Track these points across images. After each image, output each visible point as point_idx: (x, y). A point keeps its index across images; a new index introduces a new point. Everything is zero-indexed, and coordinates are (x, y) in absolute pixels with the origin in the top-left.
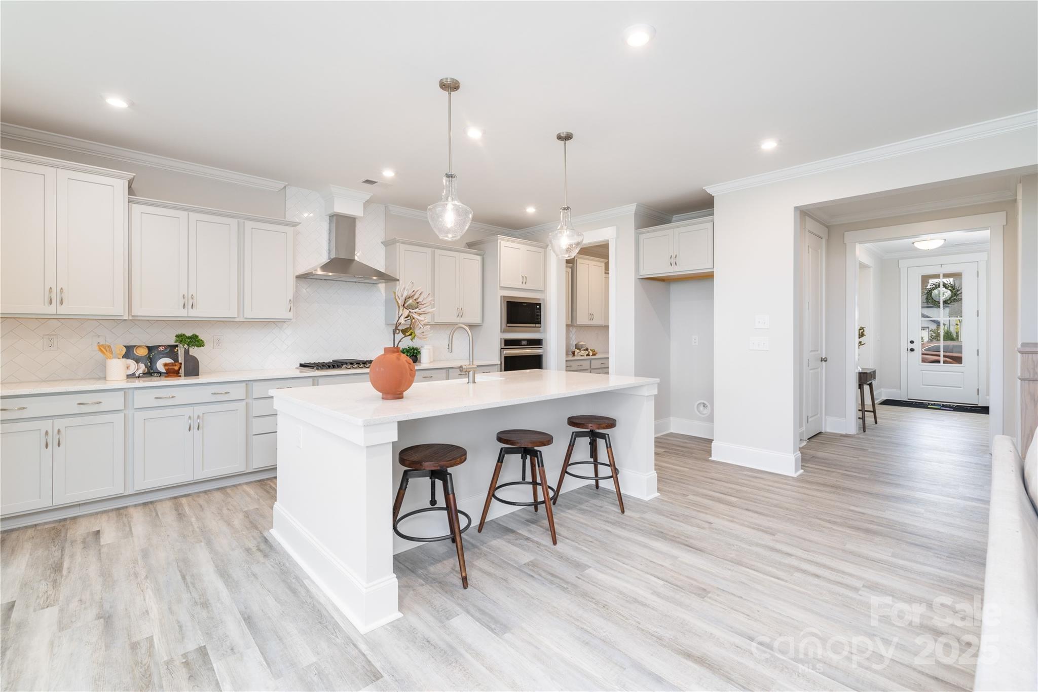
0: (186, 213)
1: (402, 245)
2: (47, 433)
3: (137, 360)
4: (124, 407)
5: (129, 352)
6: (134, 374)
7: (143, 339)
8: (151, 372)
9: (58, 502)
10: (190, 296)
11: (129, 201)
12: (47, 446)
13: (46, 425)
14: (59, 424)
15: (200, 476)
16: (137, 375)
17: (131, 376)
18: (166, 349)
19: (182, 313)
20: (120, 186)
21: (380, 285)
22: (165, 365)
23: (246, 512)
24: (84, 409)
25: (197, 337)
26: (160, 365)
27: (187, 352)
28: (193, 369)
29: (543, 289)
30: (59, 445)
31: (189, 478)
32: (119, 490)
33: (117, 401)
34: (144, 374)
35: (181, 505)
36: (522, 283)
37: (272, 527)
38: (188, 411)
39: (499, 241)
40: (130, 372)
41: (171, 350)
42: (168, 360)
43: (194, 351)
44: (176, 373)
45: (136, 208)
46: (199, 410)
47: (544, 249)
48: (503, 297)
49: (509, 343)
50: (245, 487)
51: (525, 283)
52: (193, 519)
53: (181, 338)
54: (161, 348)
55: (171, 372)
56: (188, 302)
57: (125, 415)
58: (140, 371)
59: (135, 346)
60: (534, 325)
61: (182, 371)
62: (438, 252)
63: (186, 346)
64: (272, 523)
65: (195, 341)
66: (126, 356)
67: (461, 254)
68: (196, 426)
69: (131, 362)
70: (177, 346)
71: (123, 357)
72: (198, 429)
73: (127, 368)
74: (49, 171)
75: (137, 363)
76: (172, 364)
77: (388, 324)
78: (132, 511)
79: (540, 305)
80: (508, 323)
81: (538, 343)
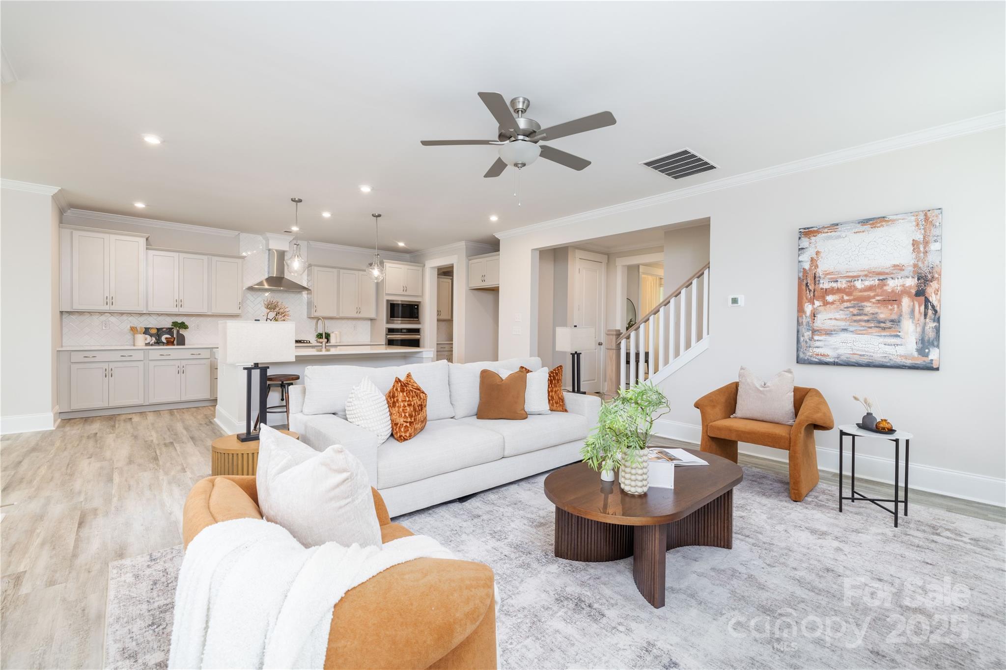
0: (178, 253)
1: (315, 268)
2: (106, 370)
3: (151, 336)
4: (144, 359)
5: (147, 331)
6: (149, 343)
7: (154, 323)
8: (158, 342)
9: (112, 405)
10: (180, 300)
11: (147, 249)
12: (106, 376)
13: (105, 366)
14: (112, 365)
15: (184, 399)
16: (151, 344)
17: (148, 344)
18: (167, 330)
19: (175, 310)
20: (142, 241)
21: (303, 293)
22: (166, 338)
23: (206, 415)
24: (124, 359)
25: (184, 323)
26: (163, 339)
27: (178, 332)
28: (181, 341)
29: (421, 295)
30: (112, 376)
31: (177, 399)
32: (141, 402)
33: (139, 355)
34: (155, 343)
35: (173, 412)
36: (403, 291)
37: (215, 418)
38: (178, 363)
39: (385, 264)
40: (147, 342)
41: (169, 331)
42: (168, 336)
43: (182, 332)
44: (172, 343)
45: (151, 252)
46: (184, 363)
47: (421, 268)
48: (388, 301)
49: (391, 331)
50: (210, 407)
51: (406, 291)
52: (178, 416)
53: (175, 324)
54: (164, 329)
55: (170, 342)
56: (179, 303)
57: (144, 363)
58: (153, 342)
59: (150, 328)
60: (413, 319)
61: (175, 342)
62: (342, 271)
63: (177, 328)
64: (215, 416)
65: (183, 326)
66: (144, 333)
67: (359, 272)
68: (181, 371)
69: (148, 337)
70: (173, 328)
71: (143, 334)
72: (183, 373)
73: (146, 339)
74: (106, 236)
75: (151, 337)
76: (170, 338)
77: (309, 318)
78: (149, 413)
79: (418, 305)
80: (391, 317)
81: (417, 331)
